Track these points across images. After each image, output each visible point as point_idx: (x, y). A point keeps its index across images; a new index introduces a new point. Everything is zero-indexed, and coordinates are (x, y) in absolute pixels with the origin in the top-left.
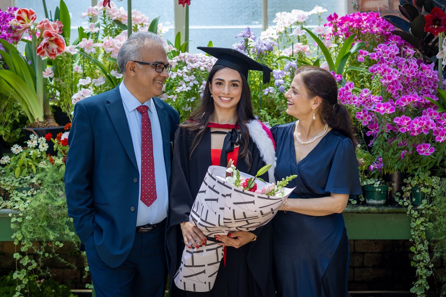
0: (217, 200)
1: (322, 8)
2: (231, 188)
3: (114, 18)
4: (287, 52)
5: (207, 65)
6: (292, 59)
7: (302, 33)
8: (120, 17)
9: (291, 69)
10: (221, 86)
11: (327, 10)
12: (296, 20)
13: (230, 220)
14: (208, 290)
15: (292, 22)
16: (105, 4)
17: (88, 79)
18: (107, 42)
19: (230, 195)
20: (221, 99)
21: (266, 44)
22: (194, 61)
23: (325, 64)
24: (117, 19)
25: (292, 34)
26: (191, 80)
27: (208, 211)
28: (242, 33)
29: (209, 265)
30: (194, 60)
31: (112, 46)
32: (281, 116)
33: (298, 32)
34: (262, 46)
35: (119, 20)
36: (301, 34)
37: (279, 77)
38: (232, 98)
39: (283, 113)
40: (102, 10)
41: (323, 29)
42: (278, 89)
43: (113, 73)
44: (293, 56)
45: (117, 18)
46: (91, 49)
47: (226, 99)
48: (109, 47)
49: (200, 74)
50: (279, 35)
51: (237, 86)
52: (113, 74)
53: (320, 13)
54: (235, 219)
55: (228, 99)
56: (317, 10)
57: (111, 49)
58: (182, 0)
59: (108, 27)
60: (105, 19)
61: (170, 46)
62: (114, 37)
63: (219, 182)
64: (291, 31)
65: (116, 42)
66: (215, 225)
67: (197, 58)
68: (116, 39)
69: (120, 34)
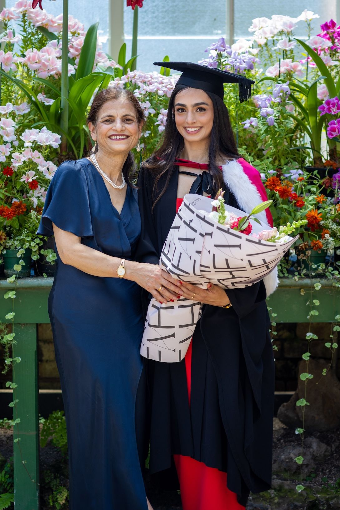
0: (193, 240)
1: (313, 13)
2: (212, 225)
3: (38, 24)
4: (272, 72)
5: (166, 87)
6: (280, 80)
7: (290, 45)
8: (46, 23)
9: (281, 94)
10: (183, 112)
11: (319, 15)
12: (280, 28)
13: (209, 267)
14: (178, 361)
15: (276, 32)
16: (35, 4)
17: (9, 105)
18: (31, 56)
19: (211, 234)
20: (186, 131)
21: (245, 60)
22: (149, 83)
23: (324, 88)
24: (41, 25)
25: (276, 48)
26: (145, 108)
27: (181, 254)
28: (214, 45)
29: (180, 326)
30: (149, 81)
31: (37, 61)
32: (265, 157)
33: (285, 45)
34: (241, 63)
35: (44, 27)
36: (290, 48)
37: (266, 104)
38: (201, 127)
39: (267, 153)
40: (21, 13)
41: (320, 41)
42: (263, 122)
43: (41, 97)
44: (279, 76)
45: (42, 23)
46: (10, 65)
47: (193, 130)
48: (33, 62)
49: (157, 99)
50: (259, 49)
51: (205, 110)
52: (41, 99)
53: (310, 20)
54: (215, 267)
55: (195, 129)
56: (306, 16)
57: (36, 66)
58: (132, 1)
59: (29, 36)
60: (25, 25)
61: (113, 62)
62: (39, 48)
63: (197, 216)
64: (273, 44)
65: (43, 56)
66: (189, 274)
67: (151, 78)
68: (42, 52)
69: (47, 45)
